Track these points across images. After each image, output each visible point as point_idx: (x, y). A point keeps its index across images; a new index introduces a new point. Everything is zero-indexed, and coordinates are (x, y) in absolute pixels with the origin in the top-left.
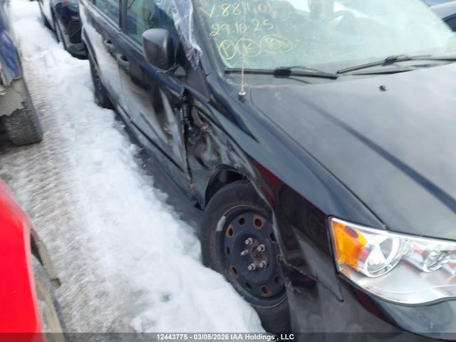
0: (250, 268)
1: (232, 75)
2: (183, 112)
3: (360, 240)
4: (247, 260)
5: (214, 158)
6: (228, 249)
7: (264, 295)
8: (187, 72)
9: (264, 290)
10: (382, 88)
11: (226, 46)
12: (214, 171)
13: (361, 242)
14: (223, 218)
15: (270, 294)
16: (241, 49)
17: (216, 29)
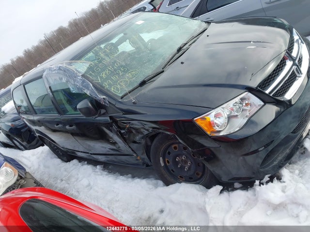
0: (186, 170)
1: (125, 98)
2: (114, 127)
3: (208, 120)
4: (182, 168)
5: (140, 136)
6: (172, 170)
7: (199, 176)
8: (106, 110)
9: (198, 174)
10: (182, 63)
11: (114, 89)
12: (143, 142)
13: (209, 120)
14: (161, 158)
15: (201, 174)
16: (121, 86)
17: (106, 85)
